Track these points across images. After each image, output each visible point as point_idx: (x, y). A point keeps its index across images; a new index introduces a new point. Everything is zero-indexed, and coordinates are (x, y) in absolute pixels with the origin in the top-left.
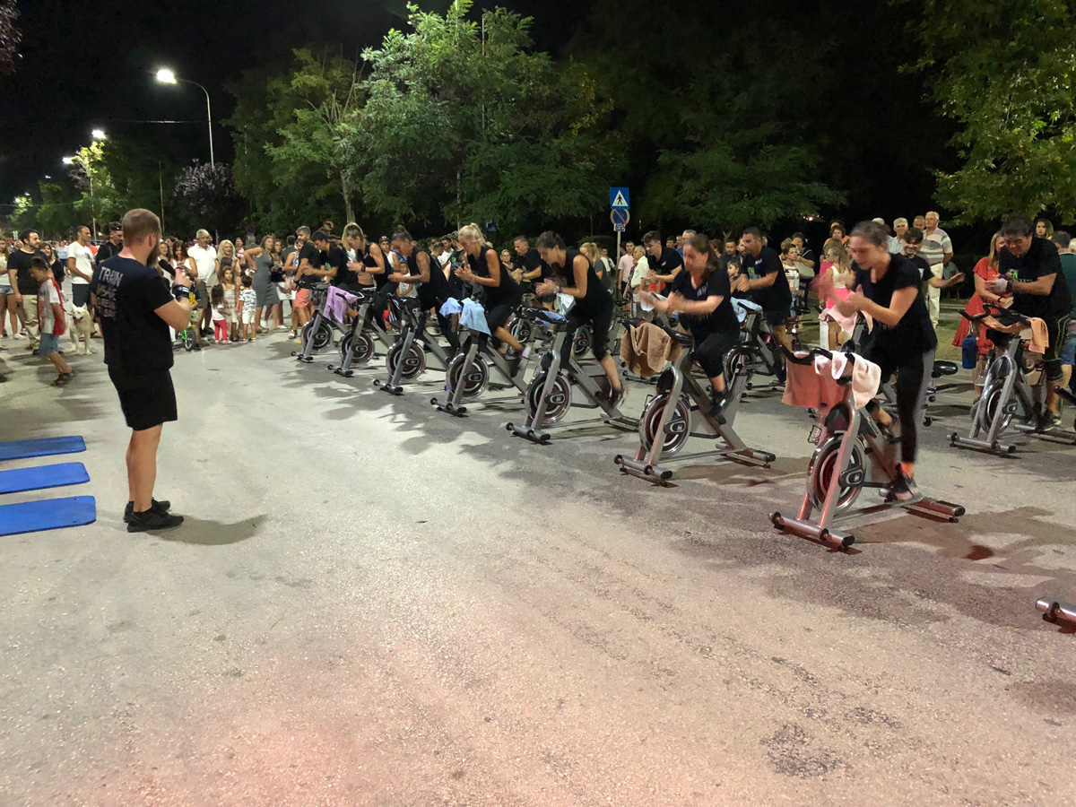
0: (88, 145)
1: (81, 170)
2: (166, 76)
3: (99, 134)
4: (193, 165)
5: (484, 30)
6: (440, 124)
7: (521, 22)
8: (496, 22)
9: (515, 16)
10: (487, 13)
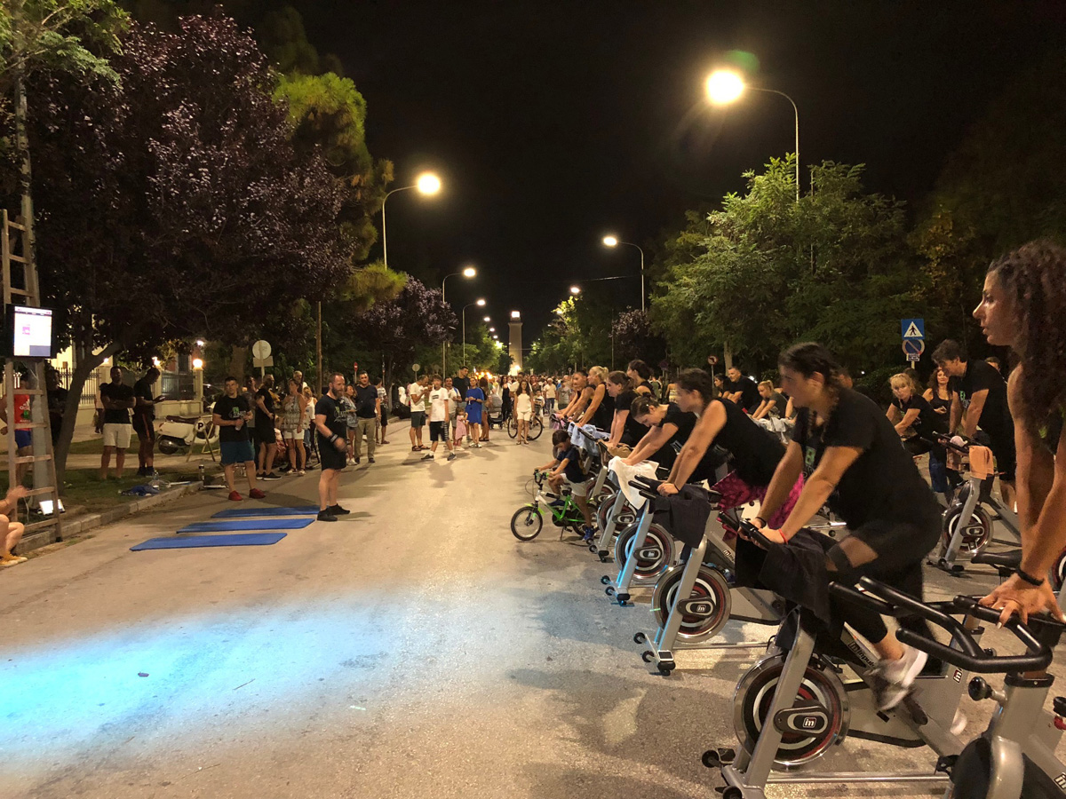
2: (610, 241)
3: (575, 290)
5: (812, 183)
6: (765, 270)
7: (852, 171)
8: (824, 175)
9: (843, 166)
10: (813, 168)
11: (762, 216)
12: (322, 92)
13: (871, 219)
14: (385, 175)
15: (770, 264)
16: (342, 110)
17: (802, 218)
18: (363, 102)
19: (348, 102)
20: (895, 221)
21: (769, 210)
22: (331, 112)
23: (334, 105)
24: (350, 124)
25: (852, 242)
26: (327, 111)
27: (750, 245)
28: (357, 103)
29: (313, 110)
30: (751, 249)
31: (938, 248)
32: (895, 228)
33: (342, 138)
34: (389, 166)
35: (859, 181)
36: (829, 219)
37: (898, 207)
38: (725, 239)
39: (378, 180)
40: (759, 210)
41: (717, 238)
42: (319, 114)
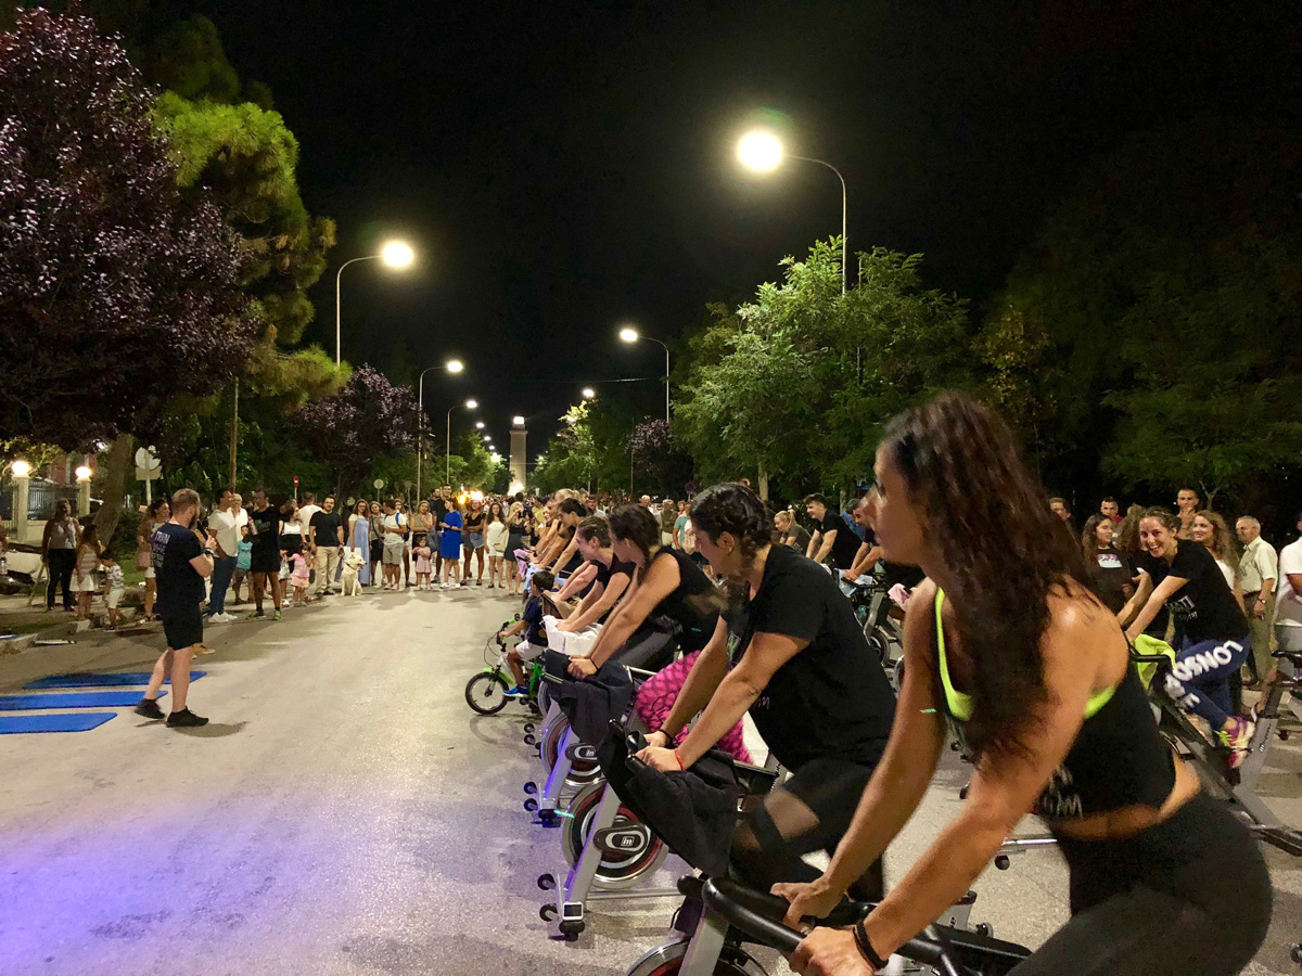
0: (578, 405)
1: (570, 429)
2: (629, 335)
3: (589, 393)
4: (645, 422)
5: (860, 274)
6: (803, 376)
7: (907, 261)
8: (874, 264)
9: (897, 254)
10: (862, 255)
11: (801, 311)
12: (237, 126)
13: (929, 319)
14: (323, 237)
15: (810, 370)
16: (264, 152)
17: (848, 317)
18: (295, 143)
19: (273, 141)
20: (956, 323)
21: (808, 303)
22: (249, 154)
23: (254, 144)
24: (276, 170)
25: (907, 346)
26: (244, 151)
27: (785, 345)
28: (287, 144)
29: (225, 149)
30: (786, 350)
31: (1007, 357)
32: (957, 330)
33: (265, 188)
34: (330, 226)
35: (915, 274)
36: (879, 318)
37: (960, 306)
38: (757, 338)
39: (315, 244)
40: (796, 303)
41: (747, 336)
42: (232, 155)
